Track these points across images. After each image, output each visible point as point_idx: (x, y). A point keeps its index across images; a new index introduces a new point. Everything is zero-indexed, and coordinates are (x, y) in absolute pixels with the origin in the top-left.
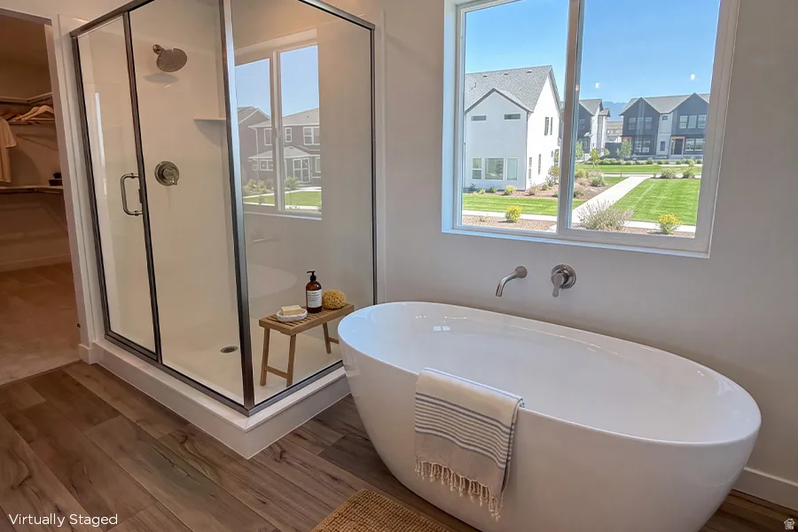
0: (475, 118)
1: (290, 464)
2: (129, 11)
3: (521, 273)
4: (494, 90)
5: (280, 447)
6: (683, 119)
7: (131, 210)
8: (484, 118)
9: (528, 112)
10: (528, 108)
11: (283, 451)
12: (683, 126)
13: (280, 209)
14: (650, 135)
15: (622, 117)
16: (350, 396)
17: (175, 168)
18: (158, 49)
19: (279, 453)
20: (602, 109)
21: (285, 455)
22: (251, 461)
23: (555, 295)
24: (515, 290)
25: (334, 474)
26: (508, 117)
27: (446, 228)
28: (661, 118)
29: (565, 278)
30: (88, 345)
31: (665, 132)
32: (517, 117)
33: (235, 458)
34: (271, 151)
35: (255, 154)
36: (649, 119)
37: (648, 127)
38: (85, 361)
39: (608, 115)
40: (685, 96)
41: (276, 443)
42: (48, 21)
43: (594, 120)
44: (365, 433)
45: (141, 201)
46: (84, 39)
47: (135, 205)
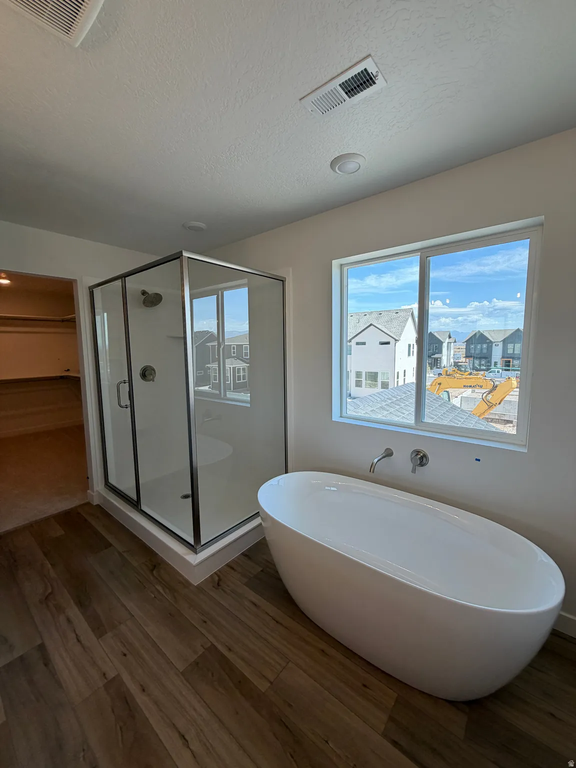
0: (358, 344)
1: (225, 592)
2: (125, 277)
3: (389, 454)
4: (371, 325)
5: (219, 576)
6: (510, 346)
7: (123, 404)
8: (364, 344)
9: (396, 340)
10: (395, 337)
11: (220, 580)
12: (510, 351)
13: (222, 396)
14: (486, 357)
15: (465, 343)
16: (264, 539)
17: (154, 370)
18: (144, 293)
19: (217, 581)
20: (450, 337)
21: (221, 583)
22: (199, 587)
23: (414, 471)
24: (383, 468)
25: (254, 600)
26: (382, 343)
27: (336, 417)
28: (494, 345)
29: (421, 459)
30: (94, 492)
31: (497, 354)
32: (388, 343)
33: (186, 584)
34: (217, 363)
35: (209, 363)
36: (485, 346)
37: (485, 351)
38: (91, 502)
39: (455, 342)
40: (512, 330)
41: (215, 573)
42: (75, 281)
43: (445, 345)
44: (274, 565)
45: (130, 399)
46: (97, 292)
47: (126, 401)
